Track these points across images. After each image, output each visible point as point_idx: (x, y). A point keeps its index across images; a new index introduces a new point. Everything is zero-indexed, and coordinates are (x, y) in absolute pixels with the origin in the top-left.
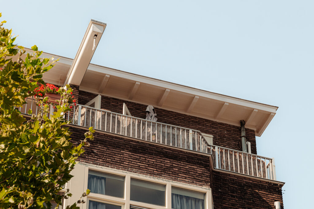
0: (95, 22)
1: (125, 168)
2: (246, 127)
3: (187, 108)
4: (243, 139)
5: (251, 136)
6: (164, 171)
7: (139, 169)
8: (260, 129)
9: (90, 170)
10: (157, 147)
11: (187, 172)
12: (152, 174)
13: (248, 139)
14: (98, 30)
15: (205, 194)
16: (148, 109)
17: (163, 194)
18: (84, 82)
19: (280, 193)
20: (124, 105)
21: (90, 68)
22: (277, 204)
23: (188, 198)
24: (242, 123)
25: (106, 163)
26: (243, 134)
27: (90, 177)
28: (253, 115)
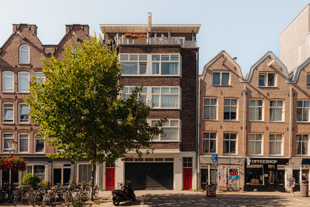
0: (149, 13)
1: (160, 53)
2: (194, 32)
3: (178, 31)
4: (193, 36)
5: (195, 35)
6: (169, 51)
7: (163, 52)
8: (197, 33)
9: (152, 55)
10: (167, 45)
11: (174, 50)
12: (166, 53)
13: (194, 36)
14: (150, 15)
15: (178, 55)
16: (168, 34)
17: (169, 57)
18: (152, 30)
19: (198, 50)
20: (162, 34)
21: (152, 26)
22: (197, 54)
23: (175, 57)
24: (193, 31)
25: (156, 52)
26: (193, 35)
27: (152, 57)
28: (195, 28)
